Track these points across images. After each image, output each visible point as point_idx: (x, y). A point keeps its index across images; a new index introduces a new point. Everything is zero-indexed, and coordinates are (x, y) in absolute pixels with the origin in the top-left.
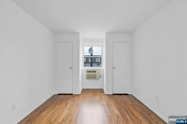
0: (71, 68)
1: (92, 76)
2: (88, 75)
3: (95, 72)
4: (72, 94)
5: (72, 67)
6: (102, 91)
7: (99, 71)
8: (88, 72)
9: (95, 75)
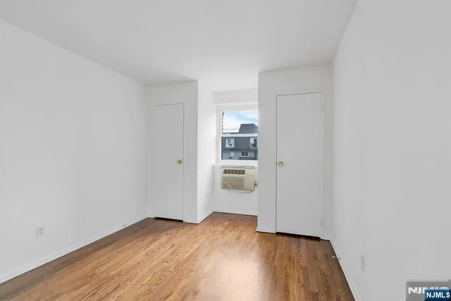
0: (180, 162)
1: (233, 180)
2: (224, 179)
3: (243, 172)
4: (182, 221)
5: (181, 159)
7: (253, 170)
8: (225, 172)
9: (242, 180)
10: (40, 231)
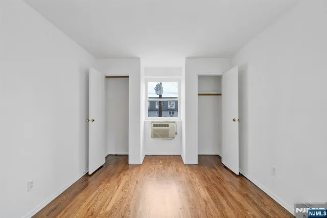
1: (161, 132)
2: (154, 130)
3: (168, 126)
6: (178, 158)
7: (174, 124)
8: (154, 126)
9: (167, 131)
10: (31, 185)
